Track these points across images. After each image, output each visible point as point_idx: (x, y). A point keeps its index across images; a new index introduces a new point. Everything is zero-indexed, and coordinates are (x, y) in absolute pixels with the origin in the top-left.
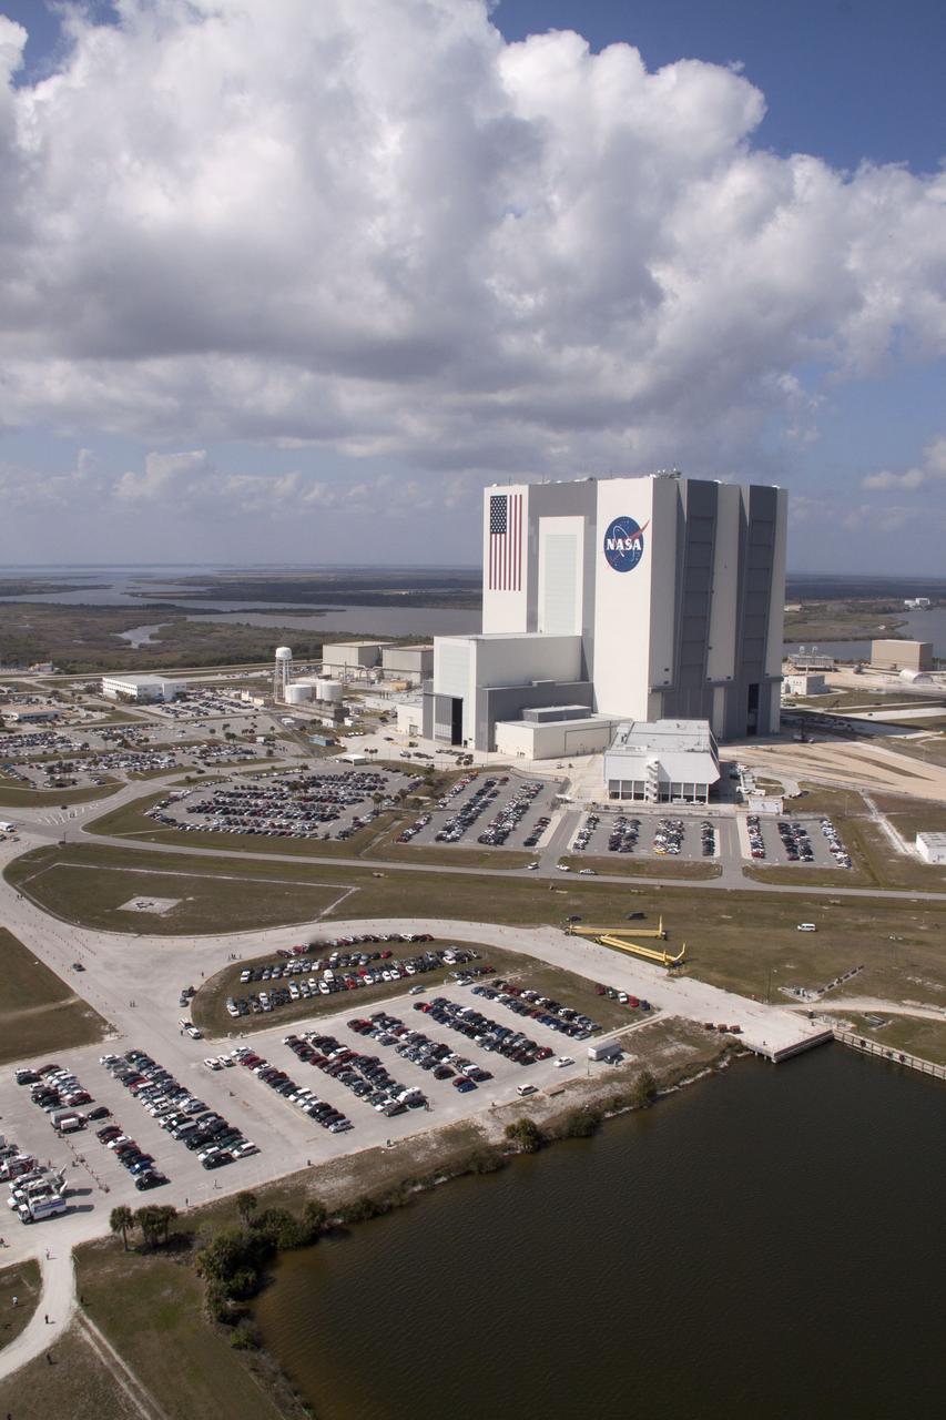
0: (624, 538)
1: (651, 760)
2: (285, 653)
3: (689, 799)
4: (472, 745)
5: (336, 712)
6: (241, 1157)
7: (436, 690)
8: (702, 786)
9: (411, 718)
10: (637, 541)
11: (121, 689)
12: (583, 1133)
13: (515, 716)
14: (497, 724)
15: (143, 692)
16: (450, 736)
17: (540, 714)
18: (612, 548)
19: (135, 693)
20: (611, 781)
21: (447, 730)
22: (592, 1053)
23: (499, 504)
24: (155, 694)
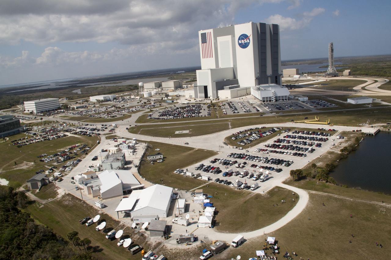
0: (244, 39)
1: (273, 91)
3: (283, 100)
4: (211, 97)
7: (198, 84)
9: (190, 94)
10: (248, 40)
11: (98, 99)
13: (222, 89)
14: (219, 91)
15: (105, 99)
16: (204, 96)
17: (229, 87)
18: (241, 43)
19: (103, 99)
20: (263, 98)
23: (204, 35)
24: (108, 99)
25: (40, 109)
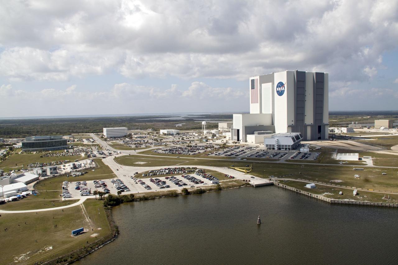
0: (280, 87)
1: (276, 139)
2: (205, 123)
3: (286, 149)
4: (241, 141)
5: (212, 135)
6: (126, 191)
7: (234, 128)
8: (289, 146)
9: (229, 136)
10: (283, 88)
11: (163, 132)
12: (199, 193)
13: (253, 133)
14: (247, 135)
15: (168, 133)
16: (237, 139)
17: (258, 133)
18: (278, 90)
19: (166, 133)
20: (266, 145)
21: (236, 138)
22: (212, 183)
23: (253, 81)
24: (171, 133)
25: (110, 135)
